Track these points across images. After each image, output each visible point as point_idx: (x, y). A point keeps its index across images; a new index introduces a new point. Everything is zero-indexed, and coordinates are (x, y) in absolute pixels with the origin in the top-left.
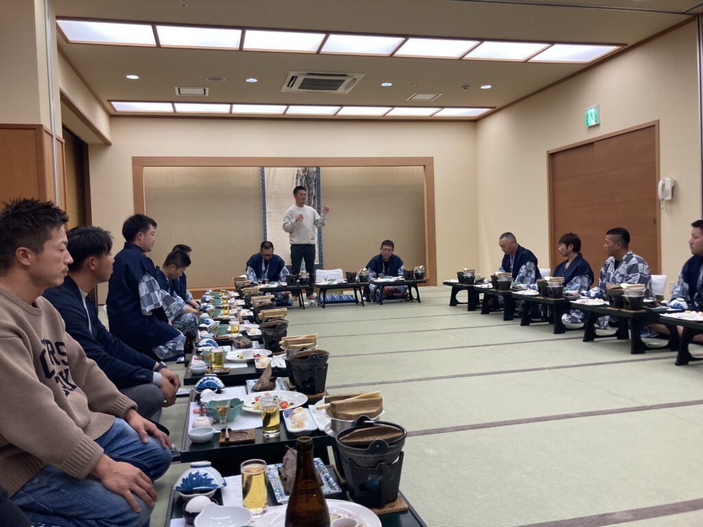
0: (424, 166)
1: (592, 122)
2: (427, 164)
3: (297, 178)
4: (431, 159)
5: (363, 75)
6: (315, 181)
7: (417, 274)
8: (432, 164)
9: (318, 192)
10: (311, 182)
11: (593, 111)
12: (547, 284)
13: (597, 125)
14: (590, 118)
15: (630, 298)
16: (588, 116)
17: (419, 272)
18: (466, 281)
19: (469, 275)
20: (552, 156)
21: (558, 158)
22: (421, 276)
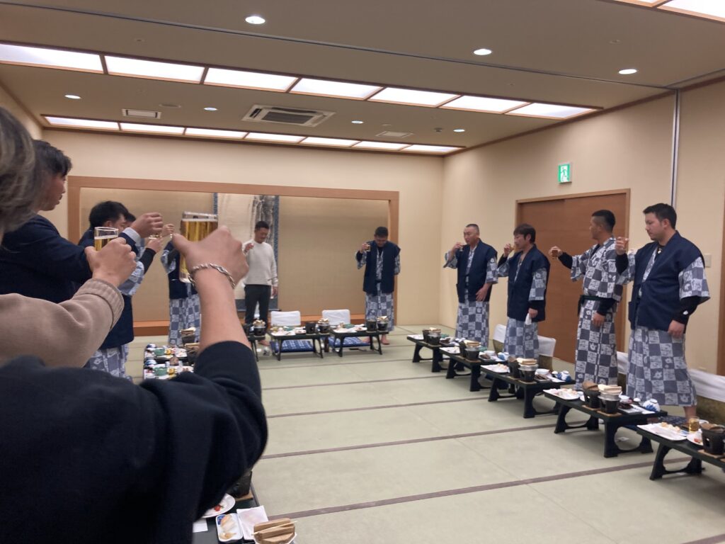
0: (390, 201)
1: (565, 180)
2: (392, 199)
3: (254, 205)
4: (396, 194)
5: (332, 114)
6: (273, 209)
7: (380, 325)
8: (397, 200)
9: (276, 221)
10: (268, 210)
11: (566, 168)
12: (519, 366)
13: (569, 183)
14: (562, 174)
15: (607, 401)
16: (560, 173)
17: (383, 323)
18: (432, 341)
19: (435, 336)
20: (521, 206)
21: (527, 209)
22: (383, 327)
